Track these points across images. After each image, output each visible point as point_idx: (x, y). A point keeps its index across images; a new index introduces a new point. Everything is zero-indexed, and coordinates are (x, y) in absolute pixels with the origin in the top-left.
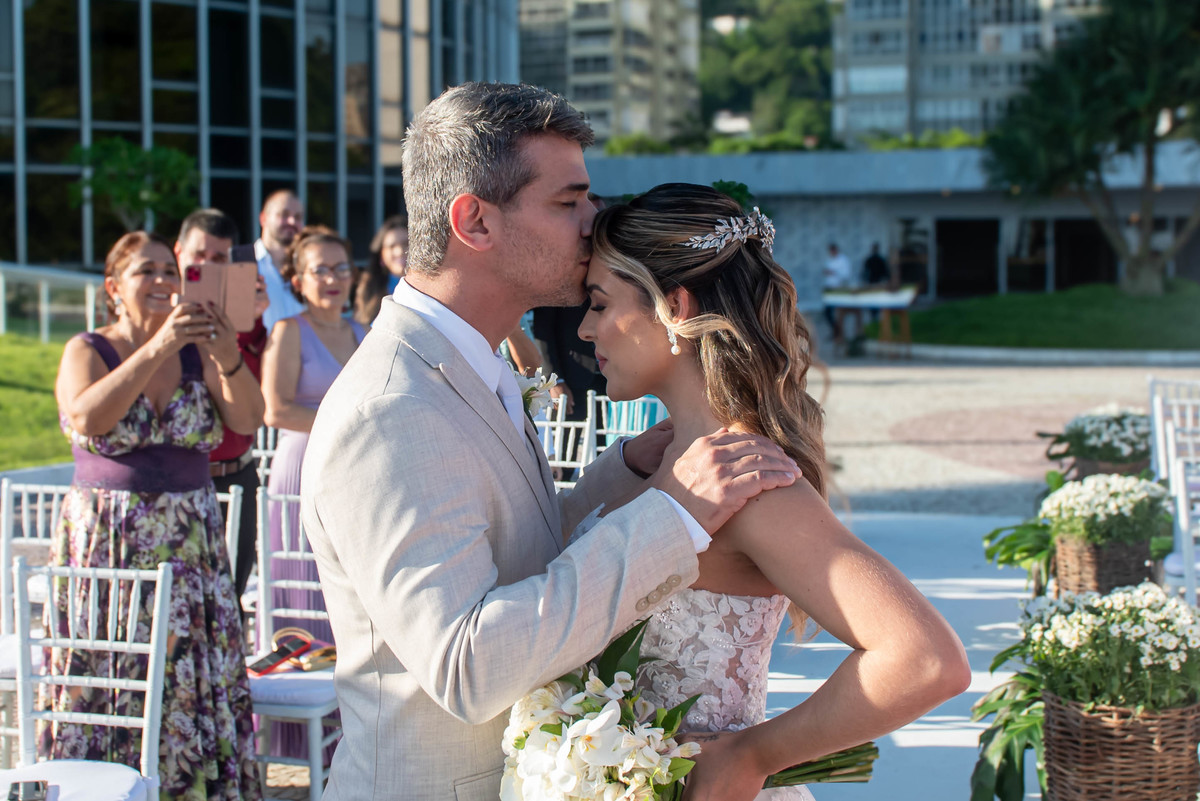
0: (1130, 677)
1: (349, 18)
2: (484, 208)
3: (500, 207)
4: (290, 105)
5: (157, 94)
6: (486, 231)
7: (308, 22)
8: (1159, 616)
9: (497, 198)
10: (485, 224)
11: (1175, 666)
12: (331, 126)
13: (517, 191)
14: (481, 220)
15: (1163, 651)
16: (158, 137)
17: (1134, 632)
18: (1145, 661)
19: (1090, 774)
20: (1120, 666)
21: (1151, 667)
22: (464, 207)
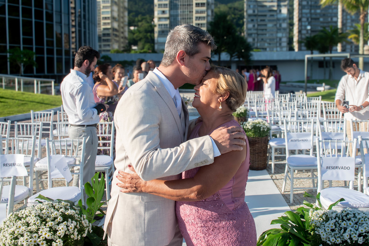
0: (259, 133)
1: (65, 24)
2: (186, 56)
3: (189, 56)
4: (53, 42)
5: (23, 39)
6: (184, 61)
7: (56, 25)
8: (263, 123)
9: (190, 54)
10: (184, 59)
11: (266, 130)
12: (61, 46)
13: (195, 54)
14: (184, 58)
15: (264, 128)
16: (24, 48)
17: (260, 126)
18: (262, 130)
19: (253, 147)
20: (258, 131)
21: (262, 131)
22: (181, 54)
